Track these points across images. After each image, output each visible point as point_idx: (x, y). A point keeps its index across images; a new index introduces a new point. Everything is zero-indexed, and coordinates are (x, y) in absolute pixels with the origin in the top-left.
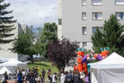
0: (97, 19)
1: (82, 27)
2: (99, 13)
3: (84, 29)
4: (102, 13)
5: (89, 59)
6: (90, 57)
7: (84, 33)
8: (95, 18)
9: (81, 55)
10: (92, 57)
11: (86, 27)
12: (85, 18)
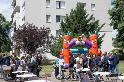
0: (60, 8)
1: (47, 15)
2: (62, 2)
3: (48, 16)
4: (65, 2)
5: (79, 43)
6: (80, 41)
7: (48, 21)
8: (58, 7)
9: (68, 40)
10: (82, 41)
11: (50, 15)
12: (48, 6)
